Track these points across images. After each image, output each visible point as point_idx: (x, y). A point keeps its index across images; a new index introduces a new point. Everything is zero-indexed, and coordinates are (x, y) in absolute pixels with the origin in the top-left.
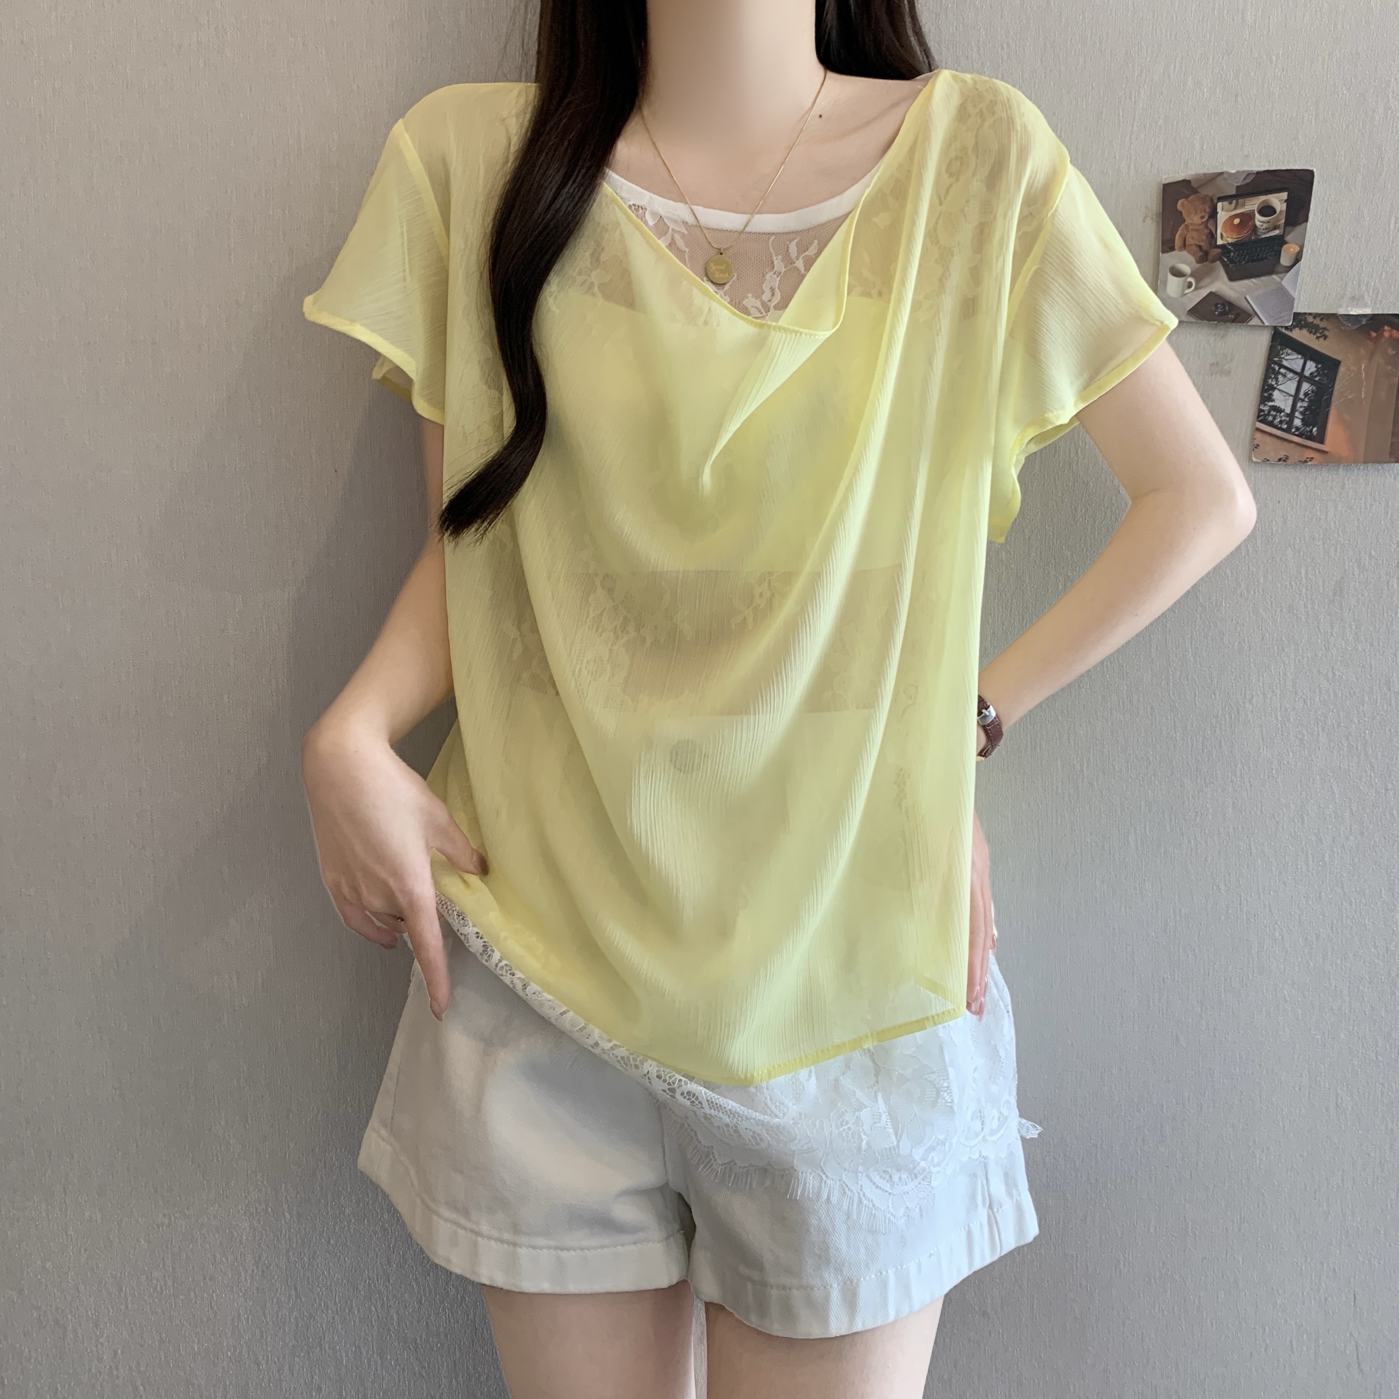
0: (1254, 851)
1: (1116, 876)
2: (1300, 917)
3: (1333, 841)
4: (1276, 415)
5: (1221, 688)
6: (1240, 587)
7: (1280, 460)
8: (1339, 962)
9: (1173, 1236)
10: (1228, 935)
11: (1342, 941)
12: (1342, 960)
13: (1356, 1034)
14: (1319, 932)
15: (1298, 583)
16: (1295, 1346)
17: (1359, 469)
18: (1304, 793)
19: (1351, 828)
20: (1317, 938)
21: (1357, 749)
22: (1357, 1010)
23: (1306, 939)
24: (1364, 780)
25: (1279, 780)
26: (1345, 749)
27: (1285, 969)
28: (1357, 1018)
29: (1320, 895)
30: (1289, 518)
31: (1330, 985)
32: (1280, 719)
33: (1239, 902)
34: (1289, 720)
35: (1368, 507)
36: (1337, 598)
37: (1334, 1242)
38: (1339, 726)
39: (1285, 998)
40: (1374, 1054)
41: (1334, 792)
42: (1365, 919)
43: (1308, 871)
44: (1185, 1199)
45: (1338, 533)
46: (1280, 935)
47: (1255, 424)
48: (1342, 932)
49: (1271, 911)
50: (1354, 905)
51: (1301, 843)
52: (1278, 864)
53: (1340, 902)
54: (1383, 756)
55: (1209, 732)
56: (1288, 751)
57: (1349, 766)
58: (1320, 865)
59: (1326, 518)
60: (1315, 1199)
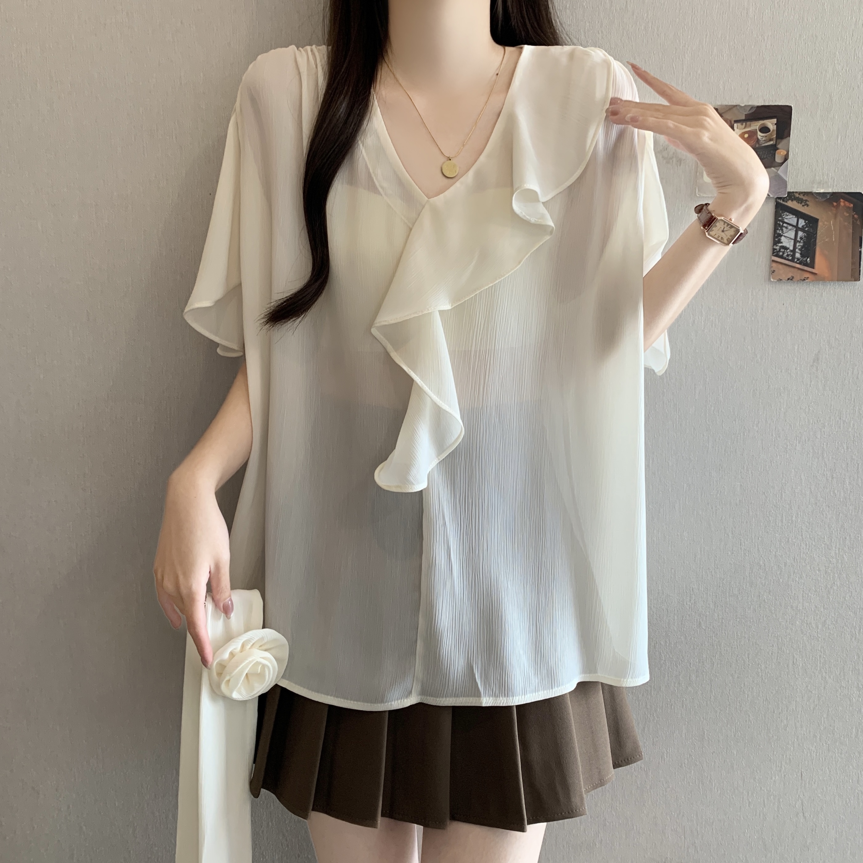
0: (751, 513)
1: (666, 528)
2: (775, 553)
3: (799, 508)
4: (784, 252)
5: (739, 417)
6: (757, 357)
7: (788, 279)
8: (797, 579)
9: (695, 739)
10: (732, 563)
11: (799, 567)
12: (799, 578)
13: (806, 622)
14: (787, 561)
15: (793, 355)
16: (766, 803)
17: (830, 285)
18: (784, 479)
19: (810, 501)
20: (785, 566)
21: (818, 454)
22: (807, 608)
23: (779, 566)
24: (820, 472)
25: (770, 472)
26: (811, 454)
27: (765, 583)
28: (807, 612)
29: (788, 540)
30: (789, 314)
31: (792, 593)
32: (774, 436)
33: (739, 544)
34: (779, 437)
35: (835, 309)
36: (815, 364)
37: (790, 743)
38: (808, 440)
39: (764, 600)
40: (816, 634)
41: (802, 480)
42: (814, 554)
43: (782, 526)
44: (703, 718)
45: (818, 324)
46: (763, 563)
47: (771, 258)
48: (800, 561)
49: (758, 549)
50: (808, 545)
51: (779, 509)
52: (764, 522)
53: (800, 544)
54: (832, 458)
55: (730, 443)
56: (777, 454)
57: (812, 464)
58: (789, 522)
59: (812, 315)
60: (779, 718)
